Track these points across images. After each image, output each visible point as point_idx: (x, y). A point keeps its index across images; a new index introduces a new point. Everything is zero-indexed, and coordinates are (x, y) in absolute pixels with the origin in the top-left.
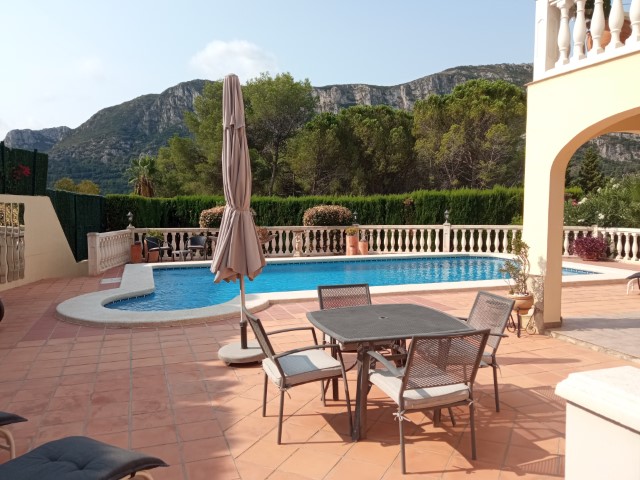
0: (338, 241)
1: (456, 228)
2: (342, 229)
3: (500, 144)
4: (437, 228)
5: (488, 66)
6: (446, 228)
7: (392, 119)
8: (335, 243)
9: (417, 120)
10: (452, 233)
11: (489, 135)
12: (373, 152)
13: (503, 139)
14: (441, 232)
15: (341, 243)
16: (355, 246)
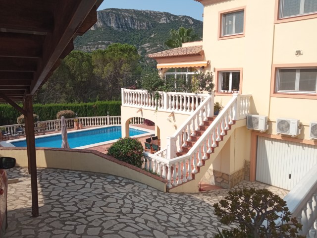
0: (71, 123)
1: (111, 117)
2: (72, 119)
3: (127, 71)
4: (105, 117)
5: (125, 10)
6: (108, 117)
7: (83, 57)
8: (70, 124)
9: (93, 59)
10: (110, 119)
11: (122, 68)
12: (75, 72)
13: (128, 70)
14: (106, 118)
15: (72, 124)
16: (78, 126)
